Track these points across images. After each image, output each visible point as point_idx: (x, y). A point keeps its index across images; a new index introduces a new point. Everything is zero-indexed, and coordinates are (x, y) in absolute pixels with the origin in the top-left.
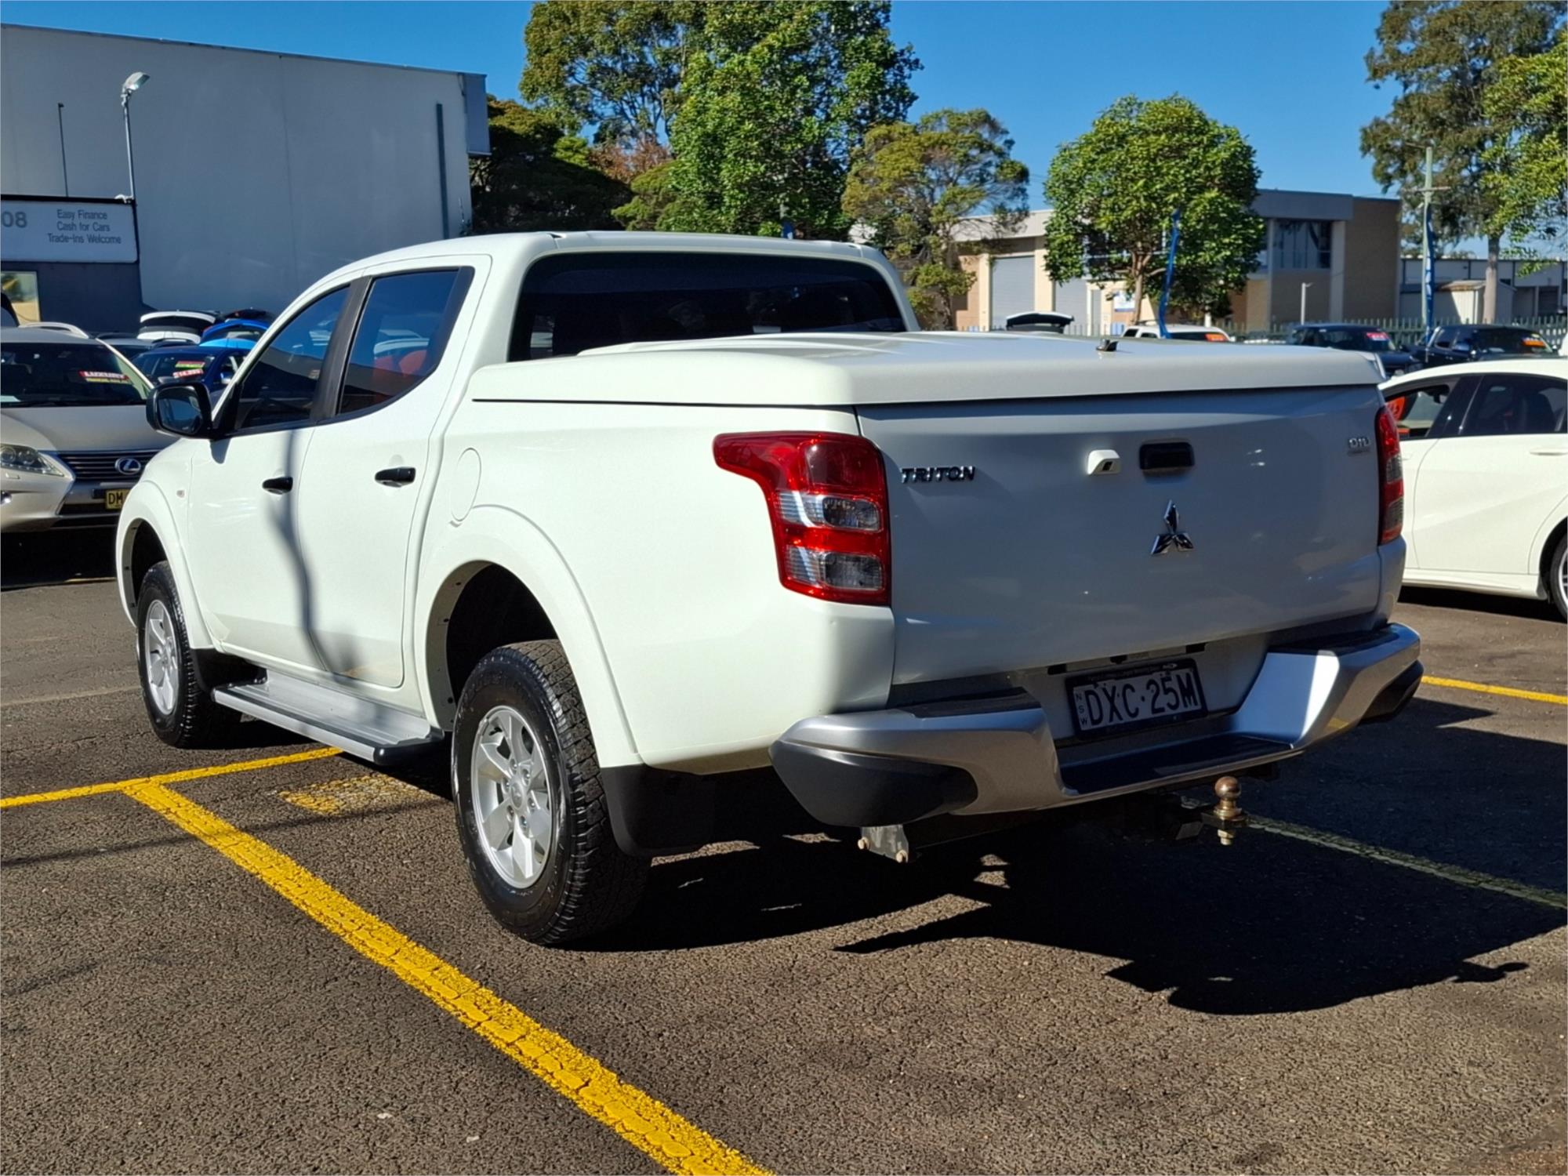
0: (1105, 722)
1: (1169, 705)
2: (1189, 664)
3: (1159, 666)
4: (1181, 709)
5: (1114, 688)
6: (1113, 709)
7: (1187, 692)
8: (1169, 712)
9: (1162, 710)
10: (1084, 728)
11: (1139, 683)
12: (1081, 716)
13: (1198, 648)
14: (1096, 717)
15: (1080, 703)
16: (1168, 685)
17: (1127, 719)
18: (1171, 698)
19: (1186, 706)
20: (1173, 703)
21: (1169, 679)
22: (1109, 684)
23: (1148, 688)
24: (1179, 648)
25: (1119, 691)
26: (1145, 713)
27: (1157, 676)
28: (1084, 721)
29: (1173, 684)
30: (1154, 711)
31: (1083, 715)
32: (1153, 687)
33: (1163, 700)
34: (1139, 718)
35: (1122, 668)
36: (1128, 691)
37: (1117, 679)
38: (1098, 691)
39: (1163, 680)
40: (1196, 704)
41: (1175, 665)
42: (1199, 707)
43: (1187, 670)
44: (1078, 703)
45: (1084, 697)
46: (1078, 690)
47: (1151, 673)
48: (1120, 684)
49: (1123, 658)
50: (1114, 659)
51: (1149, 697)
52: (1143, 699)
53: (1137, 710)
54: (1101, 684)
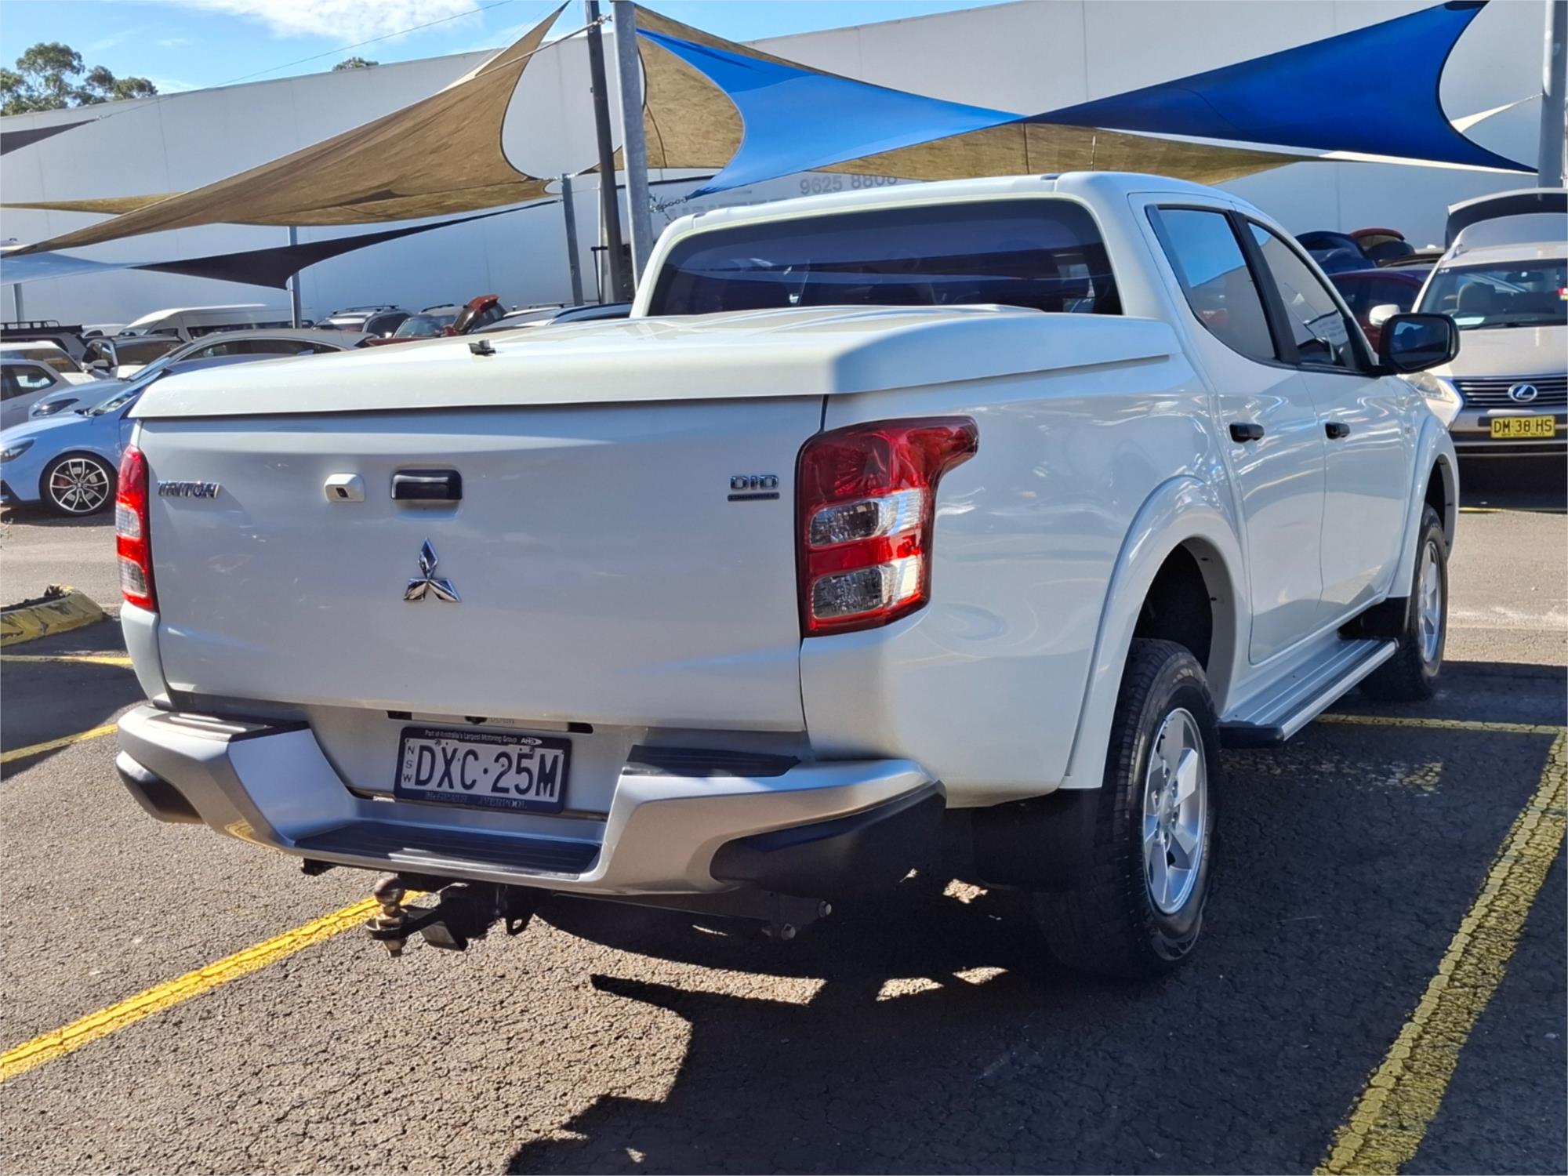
0: (432, 786)
1: (517, 787)
2: (565, 745)
3: (518, 738)
4: (531, 796)
5: (455, 751)
6: (447, 773)
7: (546, 778)
8: (513, 794)
9: (506, 790)
10: (405, 785)
11: (487, 752)
12: (406, 771)
13: (585, 728)
14: (424, 776)
15: (411, 758)
16: (525, 763)
17: (458, 789)
18: (523, 780)
19: (538, 793)
20: (524, 786)
21: (530, 757)
22: (451, 745)
23: (497, 760)
24: (559, 723)
25: (460, 755)
26: (483, 789)
27: (513, 750)
28: (408, 778)
29: (533, 765)
30: (495, 789)
31: (409, 771)
32: (504, 760)
33: (511, 780)
34: (473, 792)
35: (475, 731)
36: (471, 758)
37: (460, 740)
38: (438, 750)
39: (521, 756)
40: (551, 795)
41: (539, 742)
42: (555, 799)
43: (559, 752)
44: (408, 756)
45: (417, 751)
46: (415, 743)
47: (507, 744)
48: (463, 748)
49: (483, 720)
50: (468, 718)
51: (496, 769)
52: (486, 771)
53: (474, 782)
54: (444, 742)
